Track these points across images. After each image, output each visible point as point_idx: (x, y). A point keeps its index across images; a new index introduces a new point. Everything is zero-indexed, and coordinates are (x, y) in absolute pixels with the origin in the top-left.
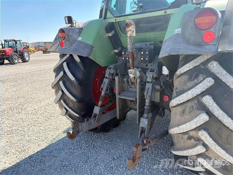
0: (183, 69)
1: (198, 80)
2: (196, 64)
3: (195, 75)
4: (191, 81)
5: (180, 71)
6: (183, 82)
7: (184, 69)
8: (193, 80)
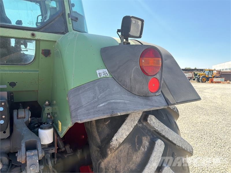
0: (120, 135)
1: (145, 147)
2: (134, 123)
3: (137, 140)
4: (136, 151)
5: (117, 140)
6: (125, 156)
7: (122, 135)
8: (139, 148)
